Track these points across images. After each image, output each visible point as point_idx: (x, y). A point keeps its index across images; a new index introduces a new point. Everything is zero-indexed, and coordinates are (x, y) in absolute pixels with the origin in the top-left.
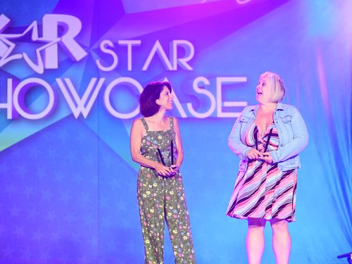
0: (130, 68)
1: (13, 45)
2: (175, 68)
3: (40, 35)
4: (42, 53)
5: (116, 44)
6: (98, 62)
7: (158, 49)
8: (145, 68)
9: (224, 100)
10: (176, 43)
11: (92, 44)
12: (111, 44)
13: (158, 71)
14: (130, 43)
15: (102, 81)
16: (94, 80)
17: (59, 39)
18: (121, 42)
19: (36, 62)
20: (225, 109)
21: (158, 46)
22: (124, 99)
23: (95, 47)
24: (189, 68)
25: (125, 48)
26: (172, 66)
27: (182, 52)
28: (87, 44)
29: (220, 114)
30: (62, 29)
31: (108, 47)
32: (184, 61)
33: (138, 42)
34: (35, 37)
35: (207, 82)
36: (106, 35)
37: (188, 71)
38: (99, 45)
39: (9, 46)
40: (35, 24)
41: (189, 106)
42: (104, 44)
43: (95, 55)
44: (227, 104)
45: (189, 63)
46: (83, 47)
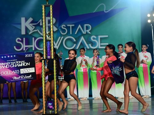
0: (71, 33)
1: (34, 27)
2: (85, 33)
5: (66, 26)
6: (61, 32)
8: (76, 33)
9: (101, 43)
10: (85, 25)
11: (59, 26)
12: (65, 26)
13: (80, 34)
14: (71, 26)
15: (62, 37)
16: (60, 37)
17: (48, 25)
18: (68, 25)
19: (41, 32)
20: (101, 46)
21: (80, 26)
22: (69, 43)
23: (60, 27)
24: (90, 33)
25: (69, 27)
26: (84, 33)
27: (87, 28)
28: (58, 26)
29: (100, 47)
31: (64, 27)
32: (88, 31)
33: (74, 25)
34: (41, 24)
35: (95, 37)
36: (63, 23)
37: (89, 34)
39: (33, 27)
40: (41, 20)
41: (90, 45)
42: (63, 26)
43: (60, 30)
44: (102, 44)
45: (90, 31)
46: (56, 27)
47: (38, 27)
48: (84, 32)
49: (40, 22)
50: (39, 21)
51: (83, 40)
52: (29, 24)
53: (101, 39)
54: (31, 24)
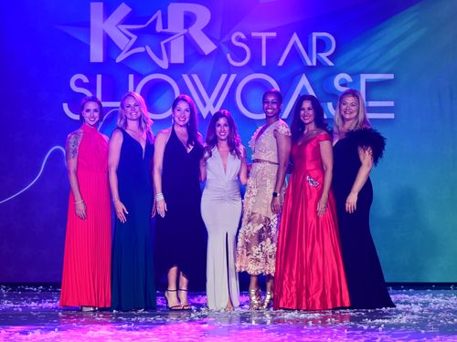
0: (264, 63)
1: (134, 38)
2: (314, 64)
3: (165, 25)
4: (167, 46)
5: (249, 36)
6: (228, 56)
7: (295, 42)
8: (281, 63)
9: (368, 99)
10: (315, 35)
11: (223, 35)
12: (243, 37)
13: (296, 68)
14: (264, 36)
15: (233, 77)
16: (224, 77)
17: (186, 31)
18: (254, 34)
21: (295, 39)
22: (256, 96)
23: (225, 40)
24: (331, 64)
25: (259, 40)
26: (310, 61)
27: (322, 45)
28: (217, 35)
30: (189, 20)
31: (240, 40)
32: (324, 56)
33: (274, 34)
34: (159, 28)
35: (349, 79)
36: (238, 27)
37: (328, 67)
38: (230, 37)
39: (130, 38)
40: (159, 14)
41: (330, 105)
42: (236, 37)
43: (225, 49)
44: (372, 104)
45: (329, 57)
46: (212, 39)
47: (149, 38)
48: (311, 59)
49: (155, 21)
50: (151, 17)
51: (304, 88)
52: (117, 26)
53: (369, 85)
54: (124, 27)
